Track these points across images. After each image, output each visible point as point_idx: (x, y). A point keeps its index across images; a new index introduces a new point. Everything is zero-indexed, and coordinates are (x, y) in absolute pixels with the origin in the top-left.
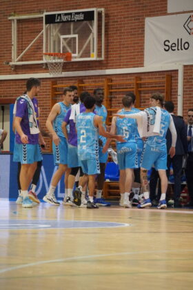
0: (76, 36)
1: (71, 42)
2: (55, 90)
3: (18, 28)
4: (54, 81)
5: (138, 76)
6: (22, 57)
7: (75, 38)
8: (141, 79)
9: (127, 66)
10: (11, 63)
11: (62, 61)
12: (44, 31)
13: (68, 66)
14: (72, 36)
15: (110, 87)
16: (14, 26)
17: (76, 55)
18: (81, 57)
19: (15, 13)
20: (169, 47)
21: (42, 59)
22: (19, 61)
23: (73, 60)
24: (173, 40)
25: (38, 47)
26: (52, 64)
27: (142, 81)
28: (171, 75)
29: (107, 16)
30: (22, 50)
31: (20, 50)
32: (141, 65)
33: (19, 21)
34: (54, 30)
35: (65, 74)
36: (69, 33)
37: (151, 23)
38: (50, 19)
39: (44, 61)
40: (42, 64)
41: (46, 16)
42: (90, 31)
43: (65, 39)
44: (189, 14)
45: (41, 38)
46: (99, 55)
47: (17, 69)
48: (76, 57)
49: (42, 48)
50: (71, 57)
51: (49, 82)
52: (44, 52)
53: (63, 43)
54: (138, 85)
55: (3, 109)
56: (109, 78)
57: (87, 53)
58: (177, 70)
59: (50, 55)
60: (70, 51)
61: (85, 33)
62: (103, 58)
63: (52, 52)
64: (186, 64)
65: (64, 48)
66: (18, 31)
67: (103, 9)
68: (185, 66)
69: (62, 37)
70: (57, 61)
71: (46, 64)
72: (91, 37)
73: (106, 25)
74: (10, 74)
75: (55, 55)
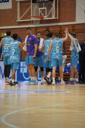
0: (46, 8)
1: (43, 11)
3: (20, 5)
4: (36, 28)
5: (73, 26)
6: (22, 18)
7: (45, 9)
8: (74, 27)
9: (68, 21)
10: (17, 21)
11: (40, 19)
12: (31, 6)
13: (42, 22)
14: (44, 8)
15: (61, 31)
16: (18, 4)
17: (46, 17)
18: (48, 17)
21: (31, 19)
22: (21, 20)
23: (44, 19)
25: (29, 13)
26: (35, 21)
27: (75, 28)
30: (22, 15)
31: (21, 15)
32: (75, 21)
33: (20, 2)
34: (36, 6)
35: (41, 25)
36: (43, 7)
37: (79, 2)
39: (32, 20)
40: (31, 21)
42: (52, 6)
43: (41, 10)
45: (30, 9)
46: (56, 16)
47: (20, 23)
48: (46, 18)
49: (30, 14)
50: (43, 18)
51: (34, 29)
52: (32, 15)
53: (40, 12)
54: (73, 30)
56: (60, 27)
57: (50, 16)
59: (34, 17)
60: (43, 15)
61: (49, 7)
62: (57, 18)
63: (35, 15)
65: (40, 14)
66: (20, 6)
69: (39, 9)
70: (38, 19)
71: (33, 21)
72: (52, 9)
73: (59, 3)
74: (17, 25)
75: (36, 17)
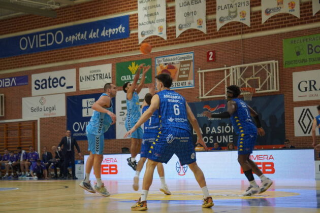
5: (20, 123)
15: (7, 128)
20: (33, 110)
24: (35, 107)
27: (22, 125)
28: (35, 122)
29: (5, 97)
32: (21, 117)
37: (25, 101)
44: (41, 97)
54: (20, 127)
56: (7, 124)
58: (37, 121)
62: (3, 115)
64: (41, 117)
67: (3, 95)
68: (41, 119)
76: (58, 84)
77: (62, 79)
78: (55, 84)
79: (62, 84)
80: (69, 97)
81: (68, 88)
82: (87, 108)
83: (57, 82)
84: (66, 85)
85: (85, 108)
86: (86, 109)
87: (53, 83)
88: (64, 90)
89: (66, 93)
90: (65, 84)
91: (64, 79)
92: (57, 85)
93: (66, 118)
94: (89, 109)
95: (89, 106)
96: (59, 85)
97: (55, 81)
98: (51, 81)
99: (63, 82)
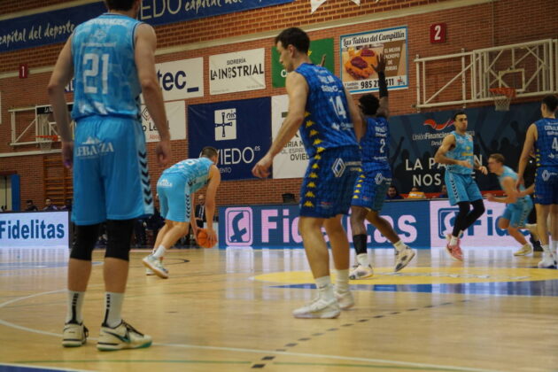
2: (45, 163)
3: (16, 118)
4: (45, 156)
10: (11, 144)
11: (51, 141)
12: (36, 119)
13: (55, 145)
16: (13, 117)
19: (14, 107)
21: (35, 141)
22: (19, 142)
25: (32, 131)
26: (43, 144)
30: (19, 134)
31: (18, 134)
33: (16, 113)
34: (44, 119)
35: (53, 151)
38: (41, 111)
39: (37, 142)
40: (35, 144)
41: (38, 109)
43: (52, 125)
45: (34, 125)
47: (16, 148)
49: (35, 132)
51: (41, 159)
52: (37, 134)
53: (51, 128)
55: (6, 179)
59: (41, 137)
63: (43, 135)
65: (52, 131)
66: (16, 120)
69: (50, 124)
70: (47, 141)
71: (39, 144)
74: (11, 152)
75: (45, 137)
76: (174, 83)
77: (180, 76)
78: (168, 85)
79: (180, 84)
80: (191, 106)
81: (190, 90)
82: (224, 125)
83: (172, 80)
84: (187, 87)
85: (219, 125)
86: (221, 127)
87: (165, 82)
88: (184, 94)
89: (186, 100)
90: (184, 83)
91: (184, 75)
92: (172, 86)
93: (187, 142)
94: (226, 127)
95: (226, 121)
96: (174, 86)
97: (168, 78)
98: (161, 79)
99: (181, 80)
